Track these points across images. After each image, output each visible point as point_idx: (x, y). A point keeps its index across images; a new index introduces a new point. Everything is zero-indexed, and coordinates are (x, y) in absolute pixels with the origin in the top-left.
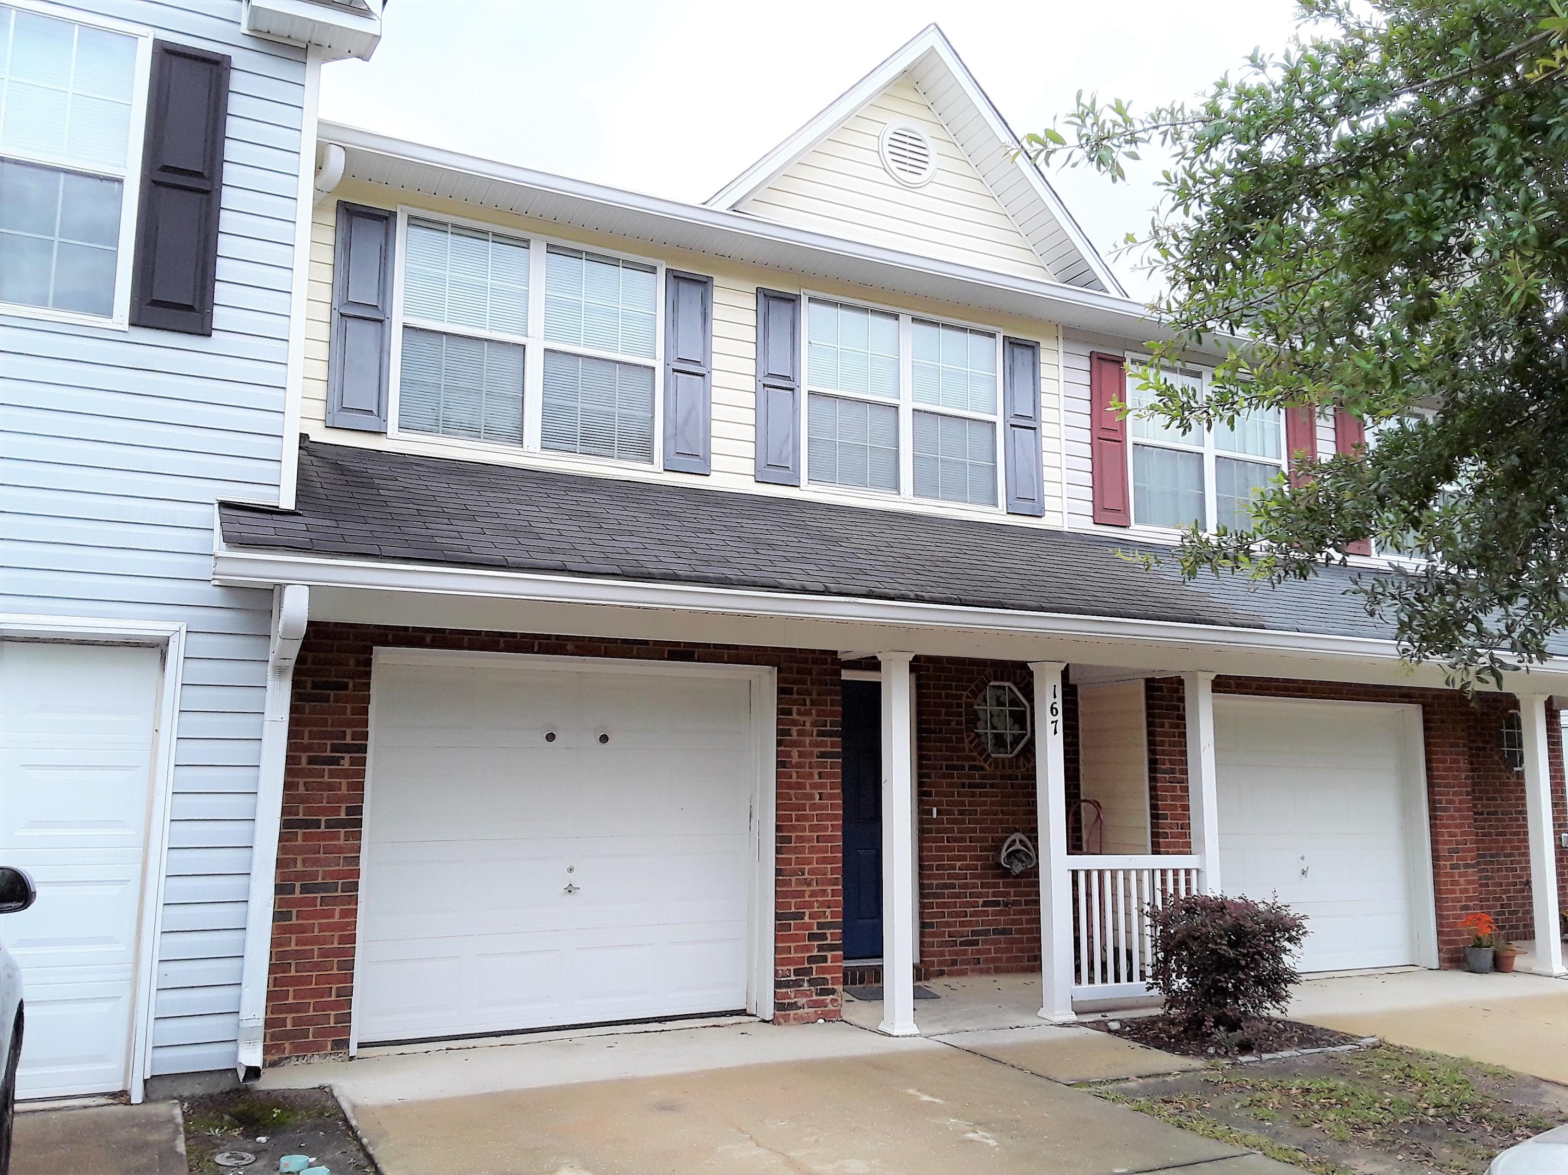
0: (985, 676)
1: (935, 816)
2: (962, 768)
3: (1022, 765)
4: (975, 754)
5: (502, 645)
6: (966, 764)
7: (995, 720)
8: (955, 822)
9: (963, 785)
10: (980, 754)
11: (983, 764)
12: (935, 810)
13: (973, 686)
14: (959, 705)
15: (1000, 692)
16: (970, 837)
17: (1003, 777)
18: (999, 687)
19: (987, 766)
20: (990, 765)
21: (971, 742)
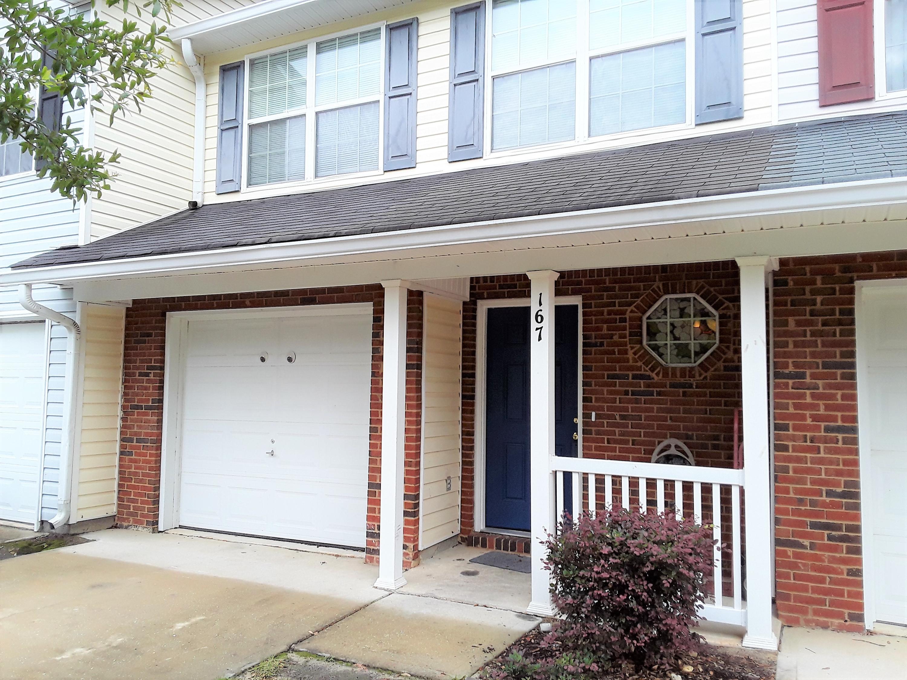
0: (653, 290)
1: (593, 419)
2: (626, 377)
3: (697, 375)
4: (639, 364)
5: (215, 305)
6: (630, 374)
7: (677, 333)
8: (617, 425)
9: (626, 393)
10: (646, 364)
11: (649, 373)
12: (593, 414)
13: (638, 301)
14: (624, 320)
15: (682, 305)
16: (633, 440)
17: (672, 386)
18: (683, 300)
19: (654, 375)
20: (658, 374)
21: (635, 353)
